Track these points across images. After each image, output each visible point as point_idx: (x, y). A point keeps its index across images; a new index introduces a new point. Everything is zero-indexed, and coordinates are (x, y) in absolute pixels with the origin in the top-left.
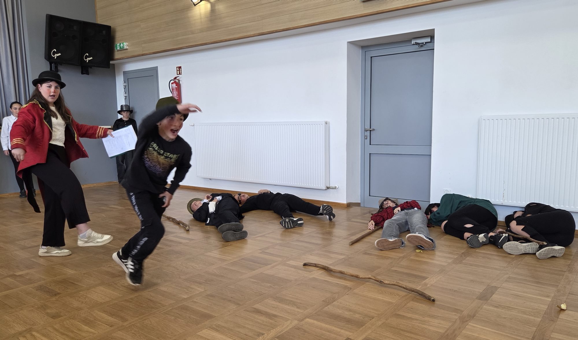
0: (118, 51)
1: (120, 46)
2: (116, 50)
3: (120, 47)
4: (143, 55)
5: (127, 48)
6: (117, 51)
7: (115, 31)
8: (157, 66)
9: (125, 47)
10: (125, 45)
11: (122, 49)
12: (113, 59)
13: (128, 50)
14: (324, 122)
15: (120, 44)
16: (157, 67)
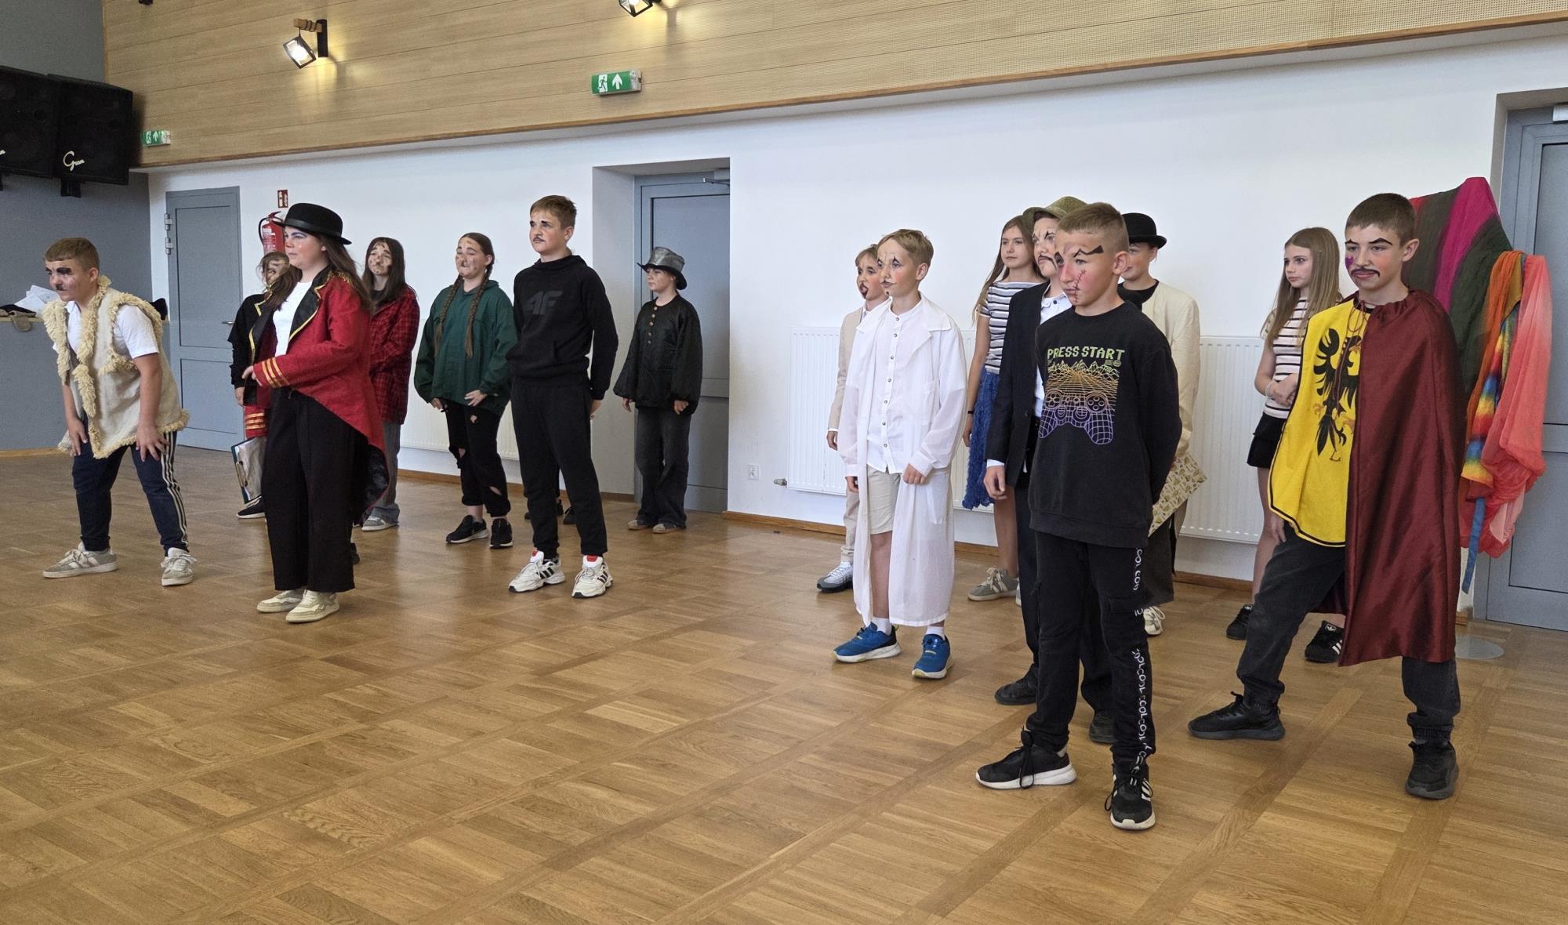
0: (149, 147)
1: (152, 136)
2: (144, 145)
3: (153, 140)
4: (200, 160)
5: (169, 142)
6: (147, 149)
7: (142, 102)
8: (237, 185)
9: (164, 141)
10: (165, 136)
11: (157, 144)
12: (139, 165)
13: (171, 148)
15: (153, 133)
16: (238, 187)
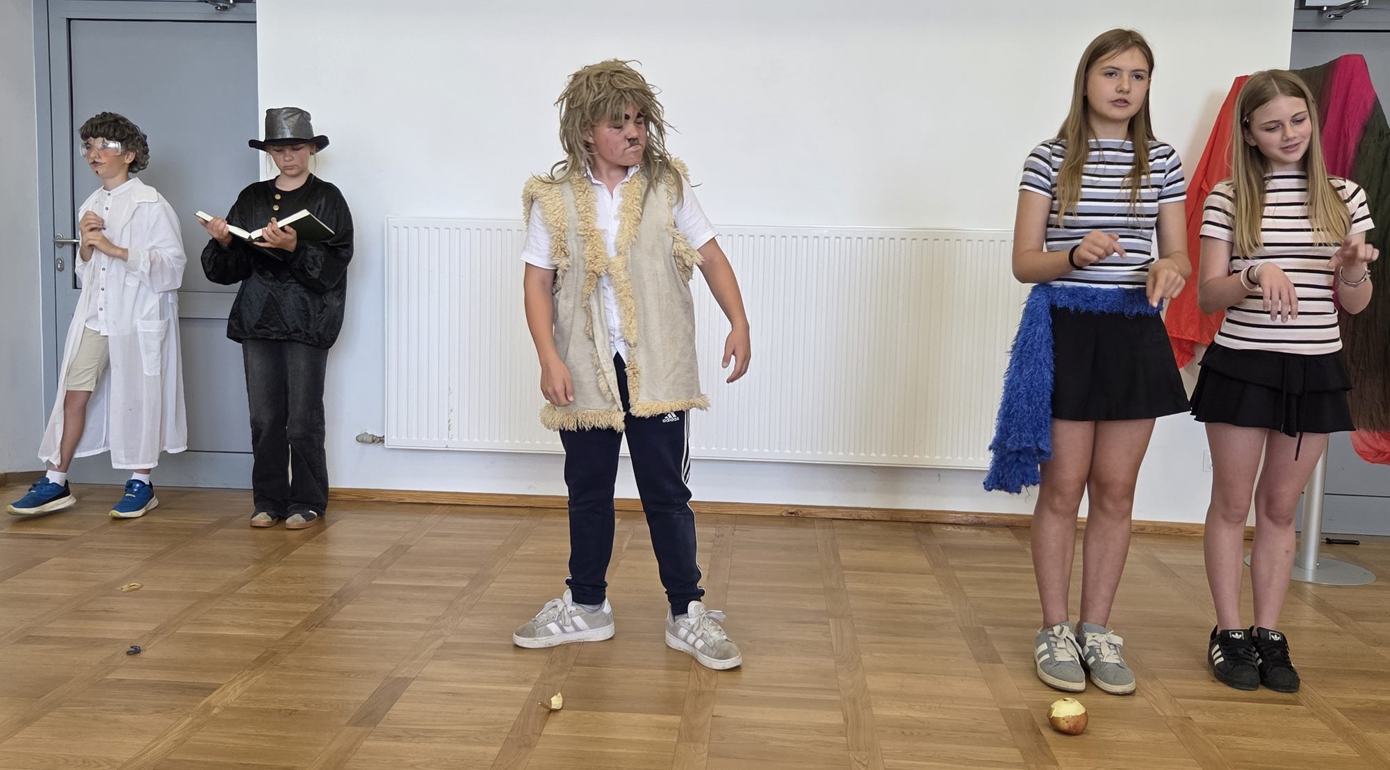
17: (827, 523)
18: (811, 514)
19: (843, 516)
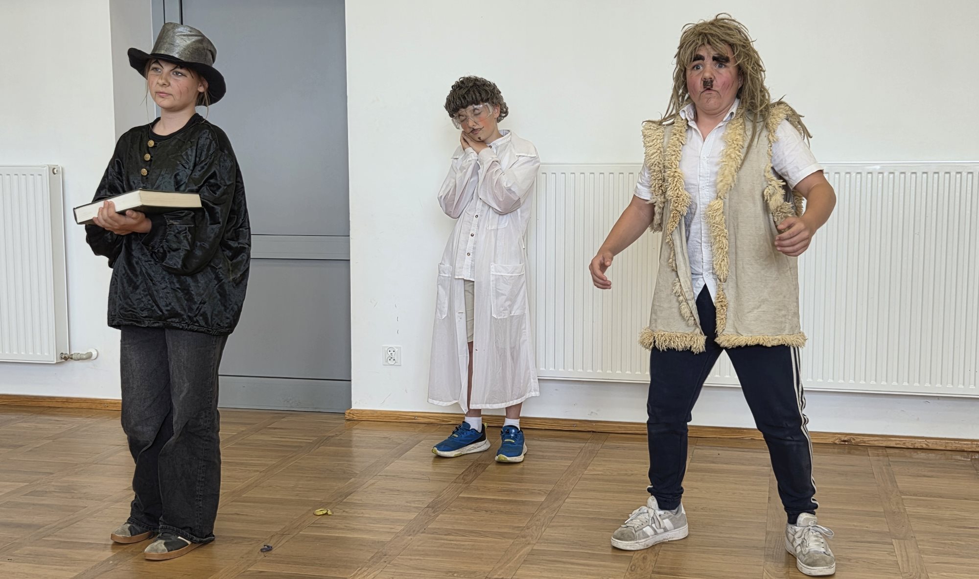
14: (47, 168)
17: (880, 451)
18: (864, 442)
19: (896, 444)
